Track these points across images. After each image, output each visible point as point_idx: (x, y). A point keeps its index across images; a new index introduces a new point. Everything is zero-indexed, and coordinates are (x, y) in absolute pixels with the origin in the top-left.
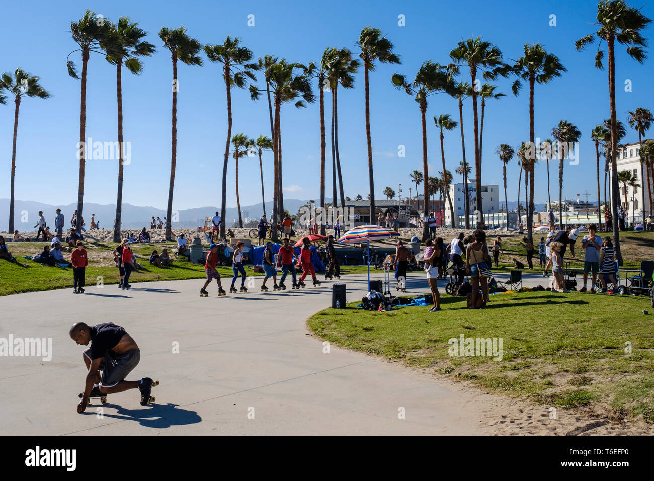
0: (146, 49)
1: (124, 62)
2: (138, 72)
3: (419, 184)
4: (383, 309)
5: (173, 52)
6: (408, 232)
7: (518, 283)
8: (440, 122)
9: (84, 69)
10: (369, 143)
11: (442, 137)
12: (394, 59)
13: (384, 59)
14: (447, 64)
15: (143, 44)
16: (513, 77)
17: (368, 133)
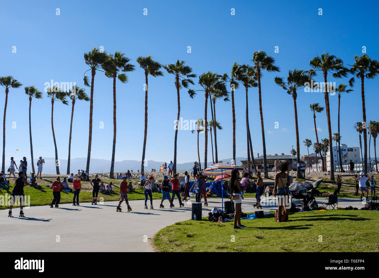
0: (129, 68)
1: (117, 76)
2: (125, 82)
3: (309, 147)
4: (221, 221)
5: (146, 70)
6: (294, 174)
7: (335, 204)
8: (313, 108)
9: (93, 80)
10: (262, 119)
11: (315, 117)
12: (275, 69)
13: (270, 69)
14: (309, 70)
15: (128, 65)
16: (350, 76)
17: (261, 113)
